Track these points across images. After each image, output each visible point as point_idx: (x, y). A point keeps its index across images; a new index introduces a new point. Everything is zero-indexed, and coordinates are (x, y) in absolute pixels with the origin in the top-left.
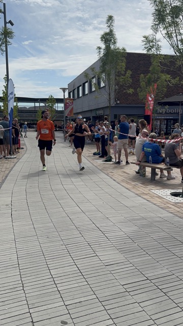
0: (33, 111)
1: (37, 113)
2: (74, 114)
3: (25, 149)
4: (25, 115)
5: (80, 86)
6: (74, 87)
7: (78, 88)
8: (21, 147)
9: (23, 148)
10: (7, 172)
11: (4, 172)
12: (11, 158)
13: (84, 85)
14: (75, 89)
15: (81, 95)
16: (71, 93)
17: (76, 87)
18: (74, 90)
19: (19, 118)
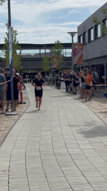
0: (38, 59)
1: (42, 61)
2: (84, 61)
3: (27, 104)
4: (29, 63)
5: (92, 28)
6: (84, 30)
7: (89, 30)
8: (24, 101)
9: (25, 103)
10: (6, 132)
11: (4, 131)
12: (11, 115)
13: (96, 27)
14: (85, 32)
15: (92, 39)
16: (82, 37)
17: (87, 30)
18: (84, 34)
19: (23, 68)
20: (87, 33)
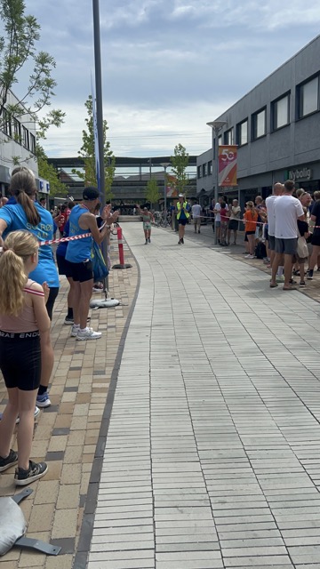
4: (122, 189)
5: (246, 120)
6: (228, 125)
7: (239, 126)
13: (254, 116)
14: (230, 130)
17: (234, 124)
18: (226, 133)
19: (114, 196)
20: (234, 131)
